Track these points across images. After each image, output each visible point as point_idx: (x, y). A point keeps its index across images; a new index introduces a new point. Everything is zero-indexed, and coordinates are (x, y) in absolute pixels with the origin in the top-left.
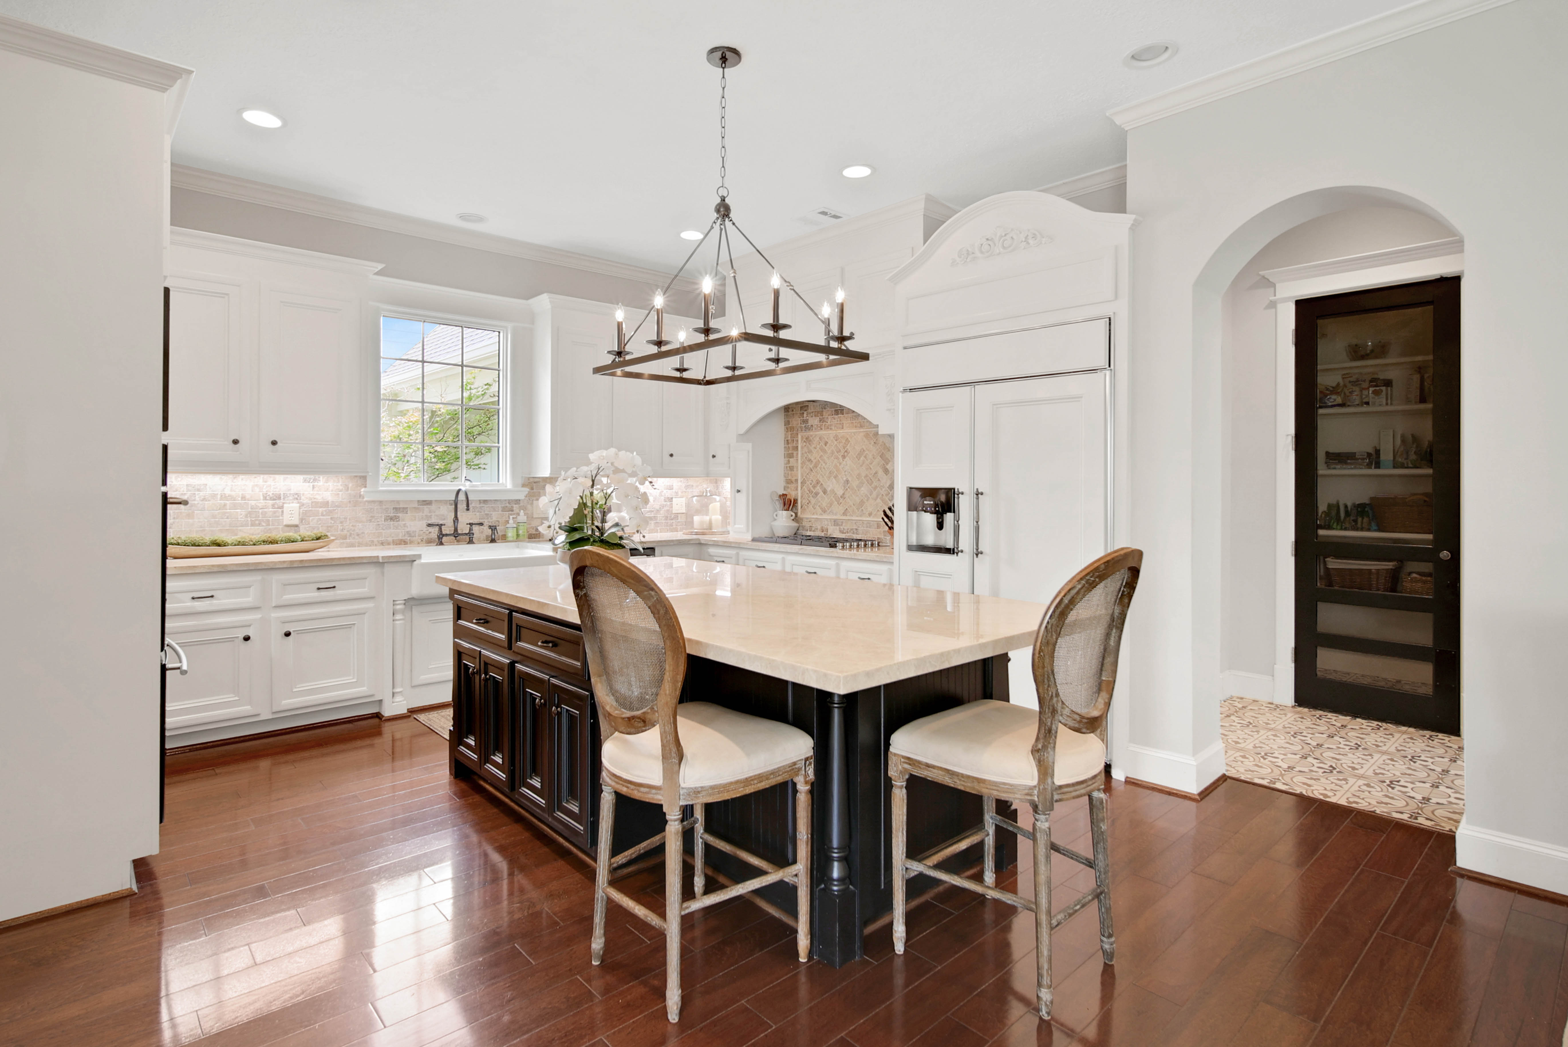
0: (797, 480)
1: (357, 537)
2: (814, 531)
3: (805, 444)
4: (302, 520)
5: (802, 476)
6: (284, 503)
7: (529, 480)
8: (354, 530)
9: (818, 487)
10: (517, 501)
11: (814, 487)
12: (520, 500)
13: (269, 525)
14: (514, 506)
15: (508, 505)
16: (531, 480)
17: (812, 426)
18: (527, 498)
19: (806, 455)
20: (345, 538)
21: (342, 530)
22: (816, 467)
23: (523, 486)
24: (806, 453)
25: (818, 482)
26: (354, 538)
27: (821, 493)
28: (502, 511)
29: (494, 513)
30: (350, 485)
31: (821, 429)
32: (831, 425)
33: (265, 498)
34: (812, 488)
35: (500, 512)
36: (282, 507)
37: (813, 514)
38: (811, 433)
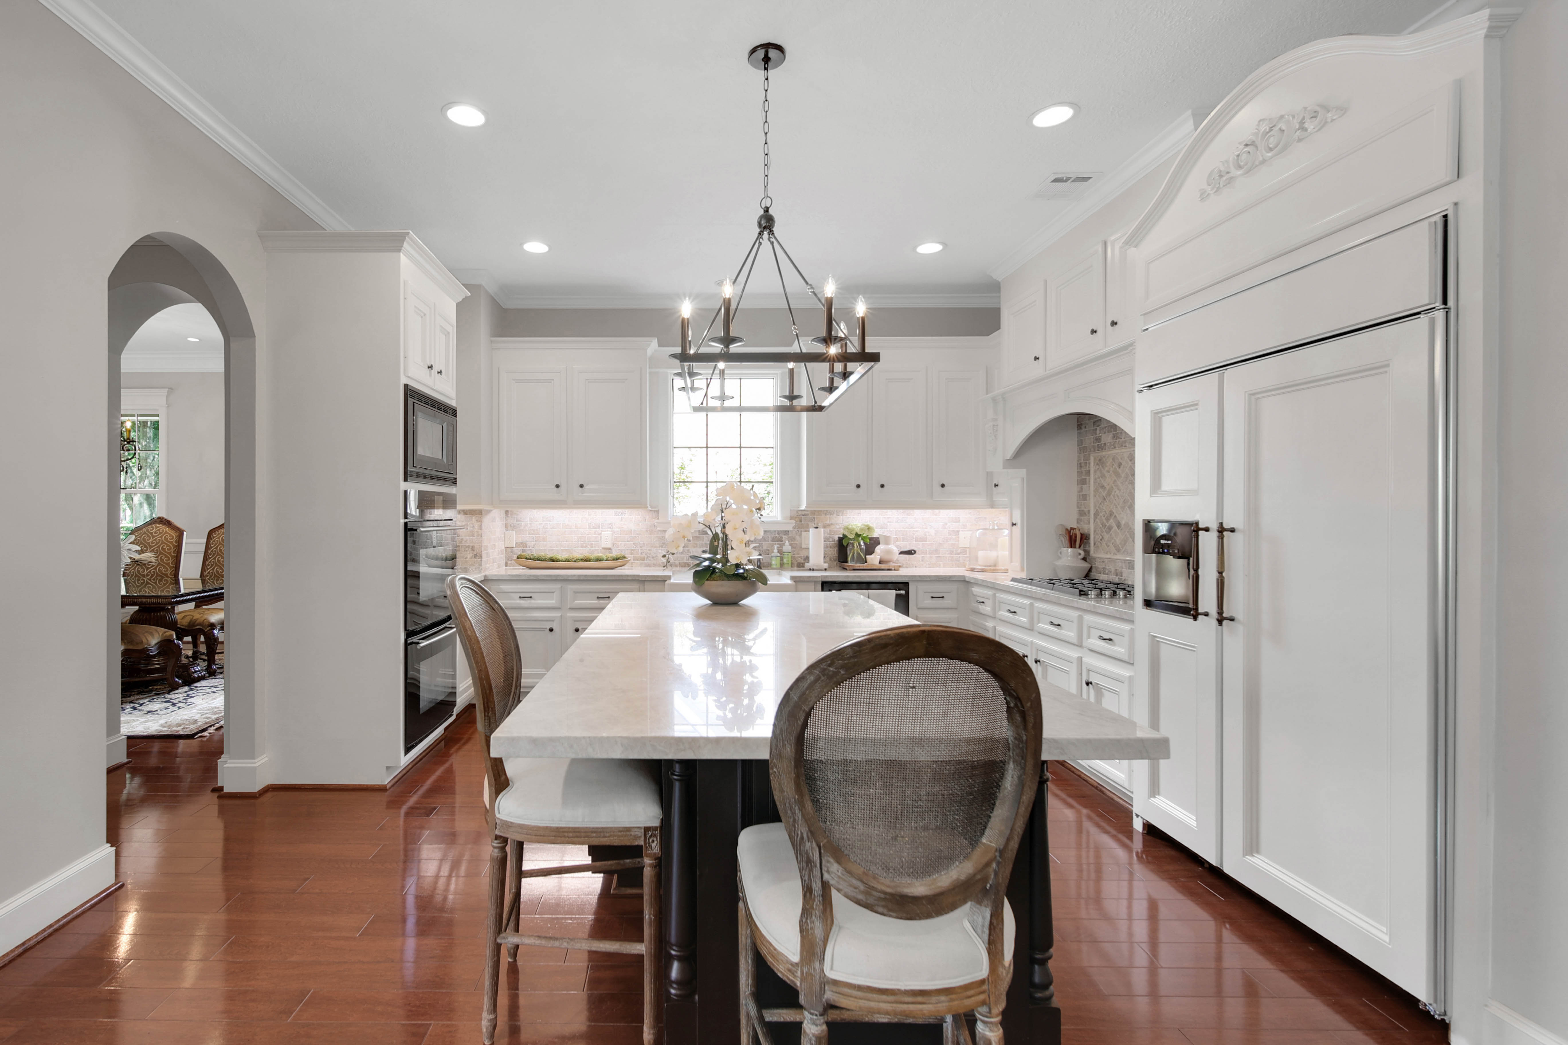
0: (1089, 511)
1: (652, 559)
2: (1107, 574)
3: (1097, 467)
4: (614, 544)
5: (1095, 507)
6: (602, 531)
7: (797, 512)
8: (650, 554)
9: (1111, 521)
10: (786, 532)
11: (1108, 520)
12: (788, 531)
13: (592, 547)
14: (784, 536)
15: (777, 535)
16: (800, 513)
17: (1105, 444)
18: (796, 530)
19: (1098, 480)
20: (643, 559)
21: (641, 553)
22: (1110, 496)
23: (791, 518)
24: (1099, 478)
25: (1111, 513)
26: (650, 560)
27: (1115, 528)
28: (772, 541)
29: (764, 543)
30: (647, 517)
31: (1115, 447)
32: (1125, 442)
33: (590, 527)
34: (1105, 521)
35: (770, 542)
36: (600, 534)
37: (1107, 553)
38: (1104, 453)
